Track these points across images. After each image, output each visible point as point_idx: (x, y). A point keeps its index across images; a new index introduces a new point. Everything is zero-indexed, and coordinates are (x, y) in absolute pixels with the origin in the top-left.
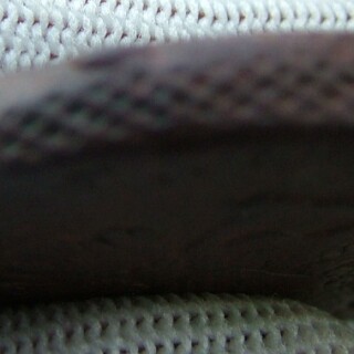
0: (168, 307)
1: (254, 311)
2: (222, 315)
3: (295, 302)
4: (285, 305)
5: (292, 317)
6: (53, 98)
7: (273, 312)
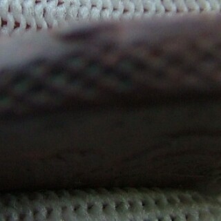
0: (98, 197)
1: (165, 200)
2: (141, 204)
3: (195, 193)
4: (188, 195)
5: (194, 205)
6: (39, 62)
7: (178, 201)
